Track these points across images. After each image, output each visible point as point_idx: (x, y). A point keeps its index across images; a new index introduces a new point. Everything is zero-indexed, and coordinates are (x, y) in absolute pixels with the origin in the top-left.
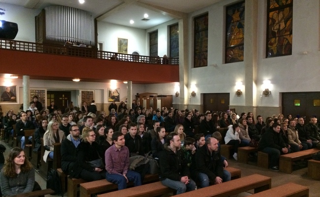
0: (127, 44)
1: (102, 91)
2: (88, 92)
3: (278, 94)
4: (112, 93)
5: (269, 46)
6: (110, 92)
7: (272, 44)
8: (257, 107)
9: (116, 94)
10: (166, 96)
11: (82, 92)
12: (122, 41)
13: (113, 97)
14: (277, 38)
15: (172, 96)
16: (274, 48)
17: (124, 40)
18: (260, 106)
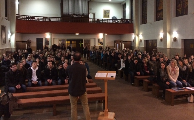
0: (109, 13)
1: (95, 39)
2: (87, 40)
3: (181, 40)
4: (100, 40)
5: (178, 10)
6: (99, 40)
7: (179, 8)
8: (170, 49)
9: (102, 41)
10: (127, 42)
11: (84, 40)
12: (106, 11)
13: (101, 43)
14: (181, 4)
15: (131, 41)
16: (180, 10)
17: (107, 10)
18: (172, 48)
